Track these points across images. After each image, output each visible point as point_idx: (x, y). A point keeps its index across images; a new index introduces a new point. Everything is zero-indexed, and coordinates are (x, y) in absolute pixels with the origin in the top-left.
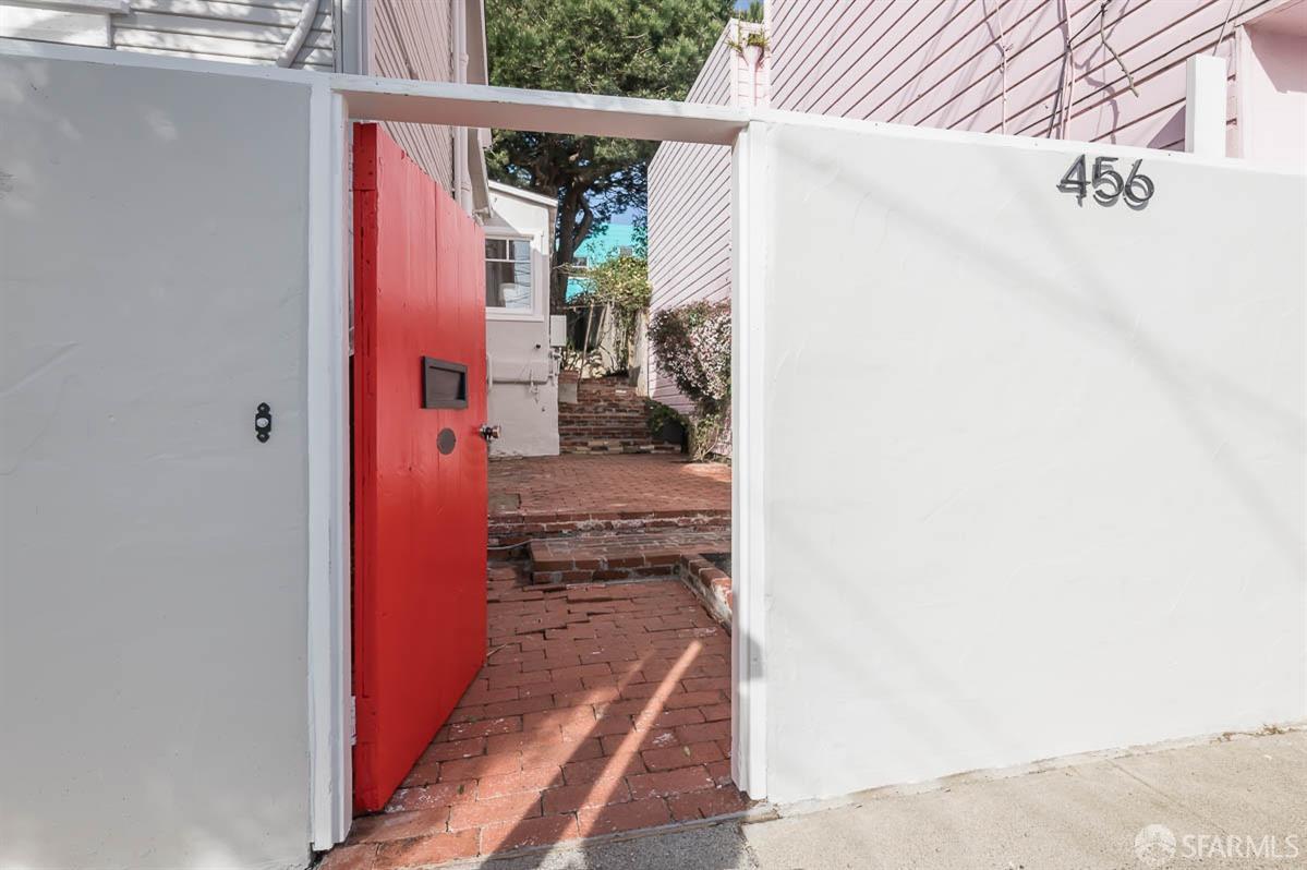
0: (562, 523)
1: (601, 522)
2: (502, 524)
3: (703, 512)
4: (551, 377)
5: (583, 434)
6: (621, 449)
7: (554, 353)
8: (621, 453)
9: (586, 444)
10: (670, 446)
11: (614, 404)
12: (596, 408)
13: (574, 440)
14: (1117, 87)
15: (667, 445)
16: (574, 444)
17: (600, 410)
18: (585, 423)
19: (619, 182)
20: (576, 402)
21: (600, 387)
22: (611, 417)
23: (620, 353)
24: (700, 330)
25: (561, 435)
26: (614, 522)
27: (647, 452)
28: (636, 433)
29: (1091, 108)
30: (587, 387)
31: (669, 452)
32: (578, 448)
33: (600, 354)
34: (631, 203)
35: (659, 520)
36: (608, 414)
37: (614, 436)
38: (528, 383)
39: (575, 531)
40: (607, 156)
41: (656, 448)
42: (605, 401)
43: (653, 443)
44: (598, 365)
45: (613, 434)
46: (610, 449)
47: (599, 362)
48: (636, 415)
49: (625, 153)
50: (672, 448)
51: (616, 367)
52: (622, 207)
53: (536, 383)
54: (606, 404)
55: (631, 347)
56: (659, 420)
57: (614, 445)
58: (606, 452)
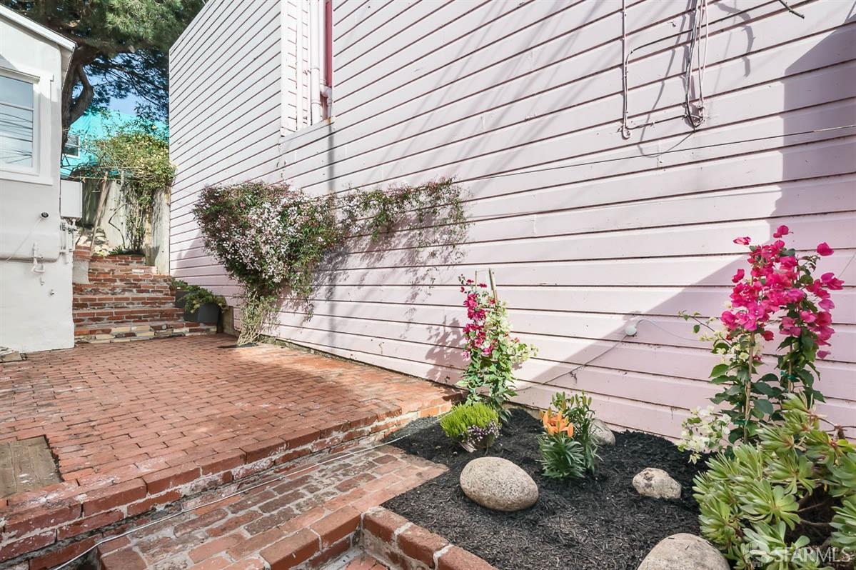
0: (154, 496)
1: (216, 477)
2: (37, 532)
3: (337, 428)
4: (63, 254)
5: (102, 319)
6: (152, 334)
7: (67, 225)
8: (151, 339)
9: (108, 332)
10: (205, 327)
11: (134, 284)
12: (114, 288)
13: (90, 328)
14: (752, 14)
15: (202, 326)
16: (92, 332)
17: (118, 290)
18: (101, 306)
19: (120, 67)
20: (87, 282)
21: (113, 266)
22: (134, 299)
23: (134, 231)
24: (259, 211)
25: (75, 321)
26: (235, 471)
27: (180, 335)
28: (166, 315)
29: (722, 31)
30: (98, 265)
31: (204, 334)
32: (97, 336)
33: (103, 232)
34: (133, 91)
35: (291, 451)
36: (127, 295)
37: (140, 320)
38: (30, 260)
39: (177, 501)
40: (121, 27)
41: (191, 331)
42: (121, 280)
43: (187, 326)
44: (101, 243)
45: (140, 317)
46: (138, 335)
47: (102, 239)
48: (160, 295)
49: (141, 29)
50: (208, 330)
51: (128, 244)
52: (123, 92)
53: (40, 261)
54: (122, 284)
55: (147, 225)
56: (194, 302)
57: (143, 330)
58: (133, 339)
